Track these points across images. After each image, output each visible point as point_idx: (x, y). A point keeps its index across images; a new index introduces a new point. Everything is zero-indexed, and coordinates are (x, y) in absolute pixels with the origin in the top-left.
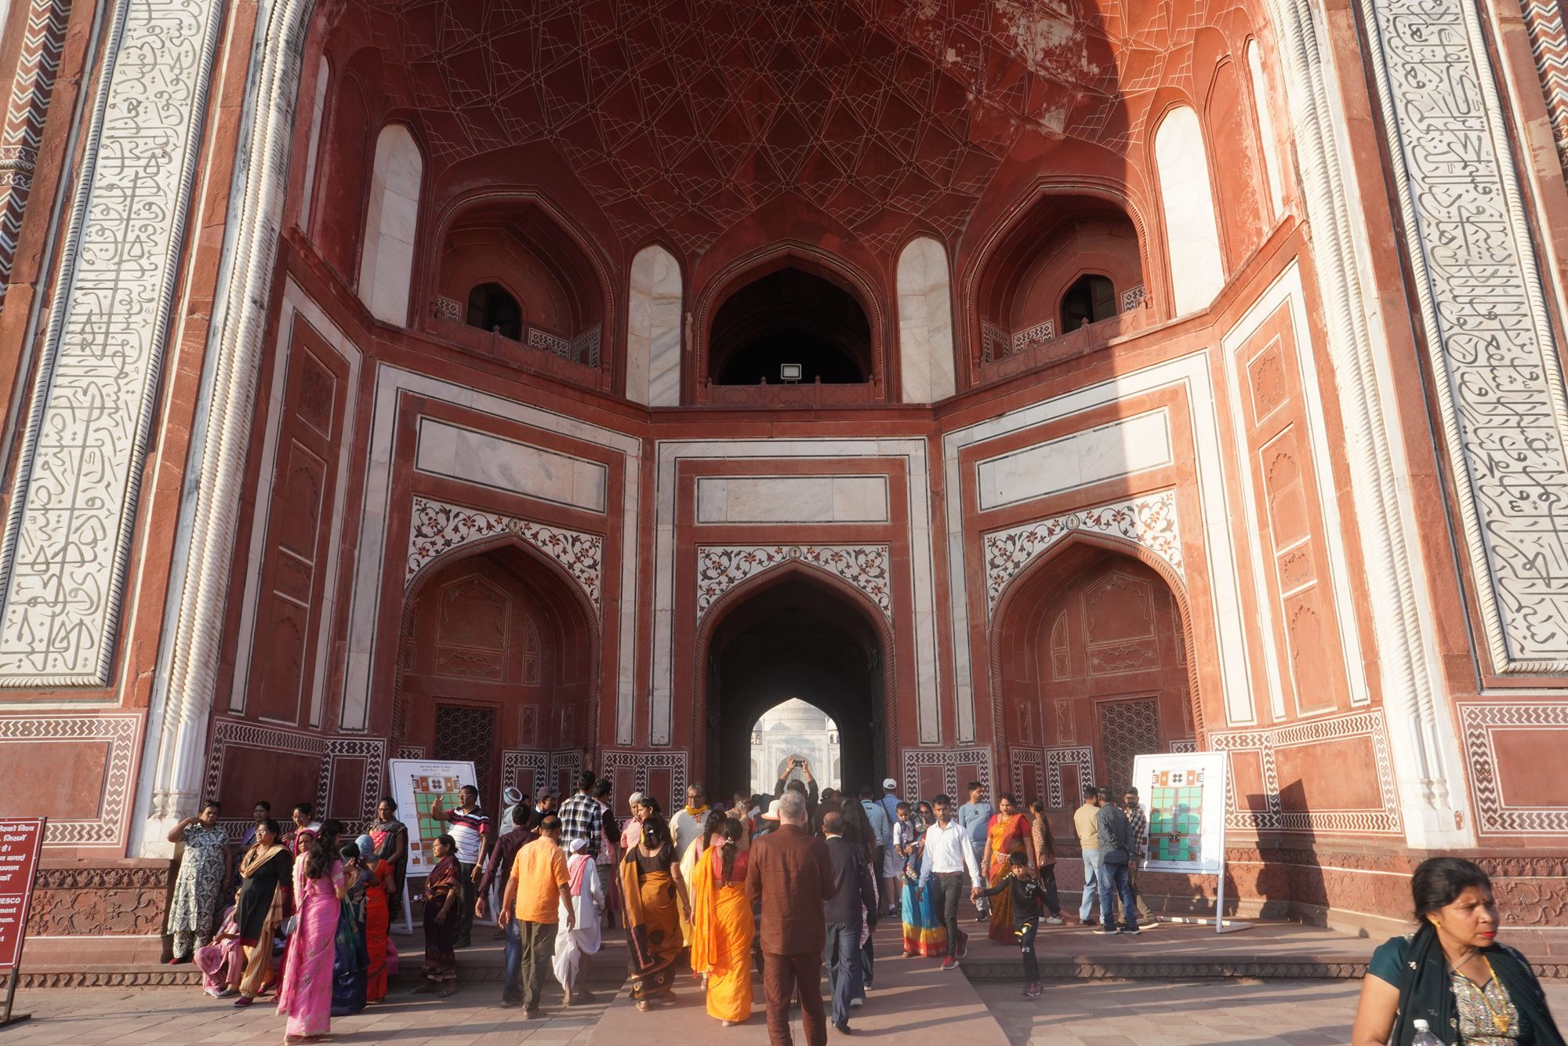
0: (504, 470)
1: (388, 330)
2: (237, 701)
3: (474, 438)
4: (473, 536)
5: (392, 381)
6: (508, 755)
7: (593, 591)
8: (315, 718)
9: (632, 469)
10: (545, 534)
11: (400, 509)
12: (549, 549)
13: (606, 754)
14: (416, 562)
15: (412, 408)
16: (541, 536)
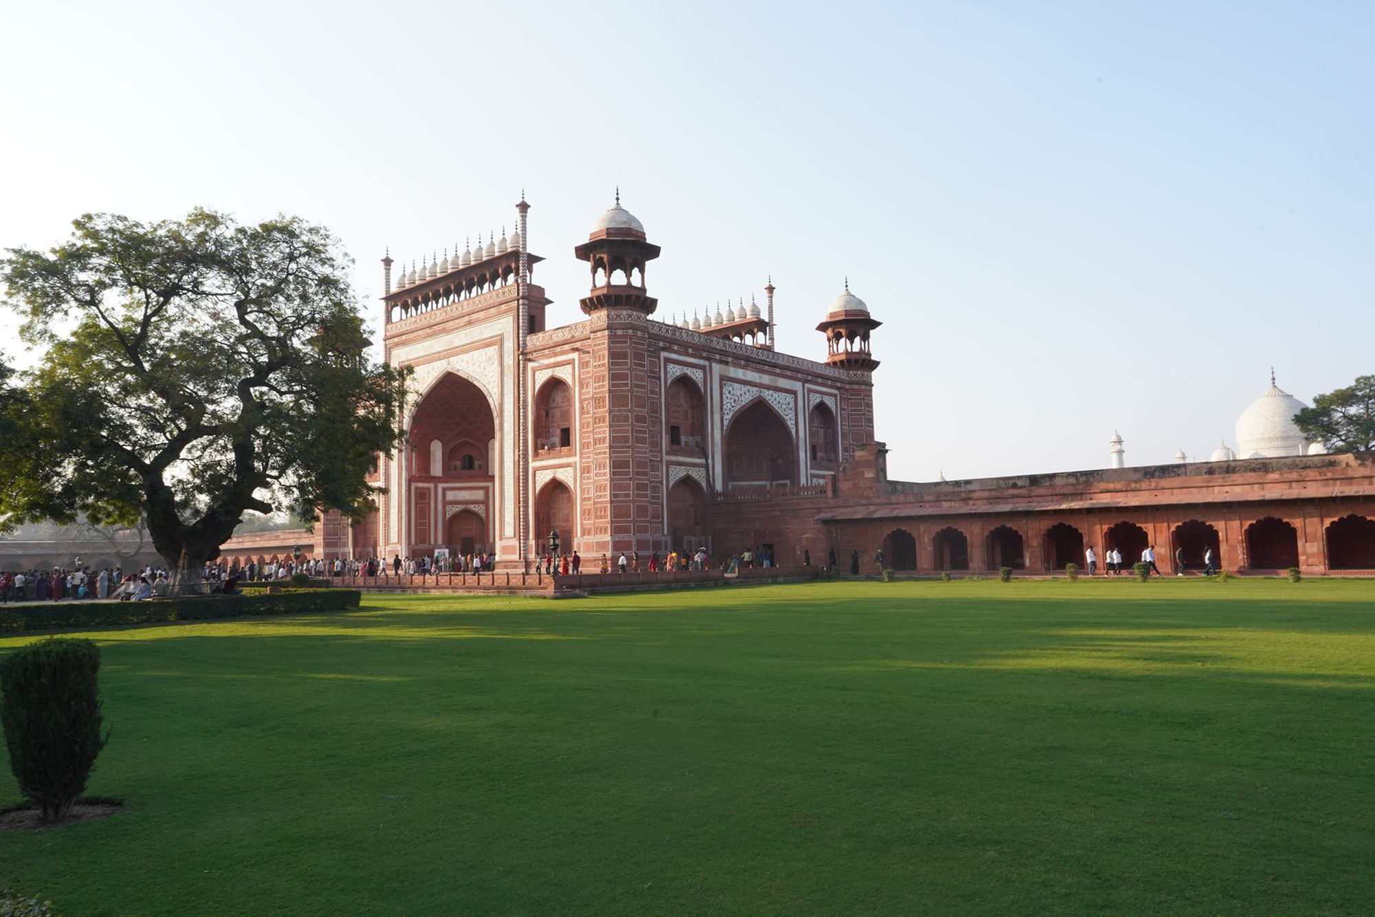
0: (463, 497)
1: (439, 478)
2: (413, 542)
3: (456, 492)
4: (458, 510)
5: (440, 486)
6: (476, 546)
7: (483, 515)
8: (432, 542)
9: (491, 489)
10: (472, 506)
11: (444, 508)
12: (473, 509)
13: (487, 545)
14: (448, 516)
15: (444, 490)
16: (471, 507)
